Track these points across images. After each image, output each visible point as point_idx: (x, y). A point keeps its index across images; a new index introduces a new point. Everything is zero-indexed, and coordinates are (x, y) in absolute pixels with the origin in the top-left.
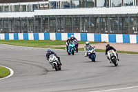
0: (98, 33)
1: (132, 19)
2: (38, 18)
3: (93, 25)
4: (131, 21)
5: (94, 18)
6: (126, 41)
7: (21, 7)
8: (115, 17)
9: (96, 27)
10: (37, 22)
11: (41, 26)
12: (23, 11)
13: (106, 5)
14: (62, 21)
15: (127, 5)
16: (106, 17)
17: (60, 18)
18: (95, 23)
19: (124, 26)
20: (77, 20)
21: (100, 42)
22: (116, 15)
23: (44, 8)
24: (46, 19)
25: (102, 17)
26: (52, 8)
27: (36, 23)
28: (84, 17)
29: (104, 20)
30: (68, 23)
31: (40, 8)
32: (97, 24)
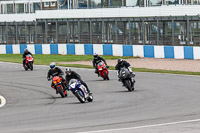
0: (129, 43)
1: (178, 24)
2: (41, 23)
3: (121, 32)
4: (175, 26)
5: (122, 22)
6: (169, 56)
7: (17, 7)
8: (153, 20)
9: (125, 35)
10: (40, 28)
11: (46, 34)
12: (19, 12)
13: (140, 3)
14: (76, 27)
15: (170, 3)
16: (140, 20)
17: (73, 22)
18: (124, 30)
19: (166, 34)
20: (97, 25)
21: (132, 56)
22: (154, 18)
23: (50, 8)
24: (53, 24)
25: (134, 20)
26: (62, 8)
27: (38, 29)
28: (108, 21)
29: (137, 26)
30: (85, 30)
31: (44, 8)
32: (127, 31)
